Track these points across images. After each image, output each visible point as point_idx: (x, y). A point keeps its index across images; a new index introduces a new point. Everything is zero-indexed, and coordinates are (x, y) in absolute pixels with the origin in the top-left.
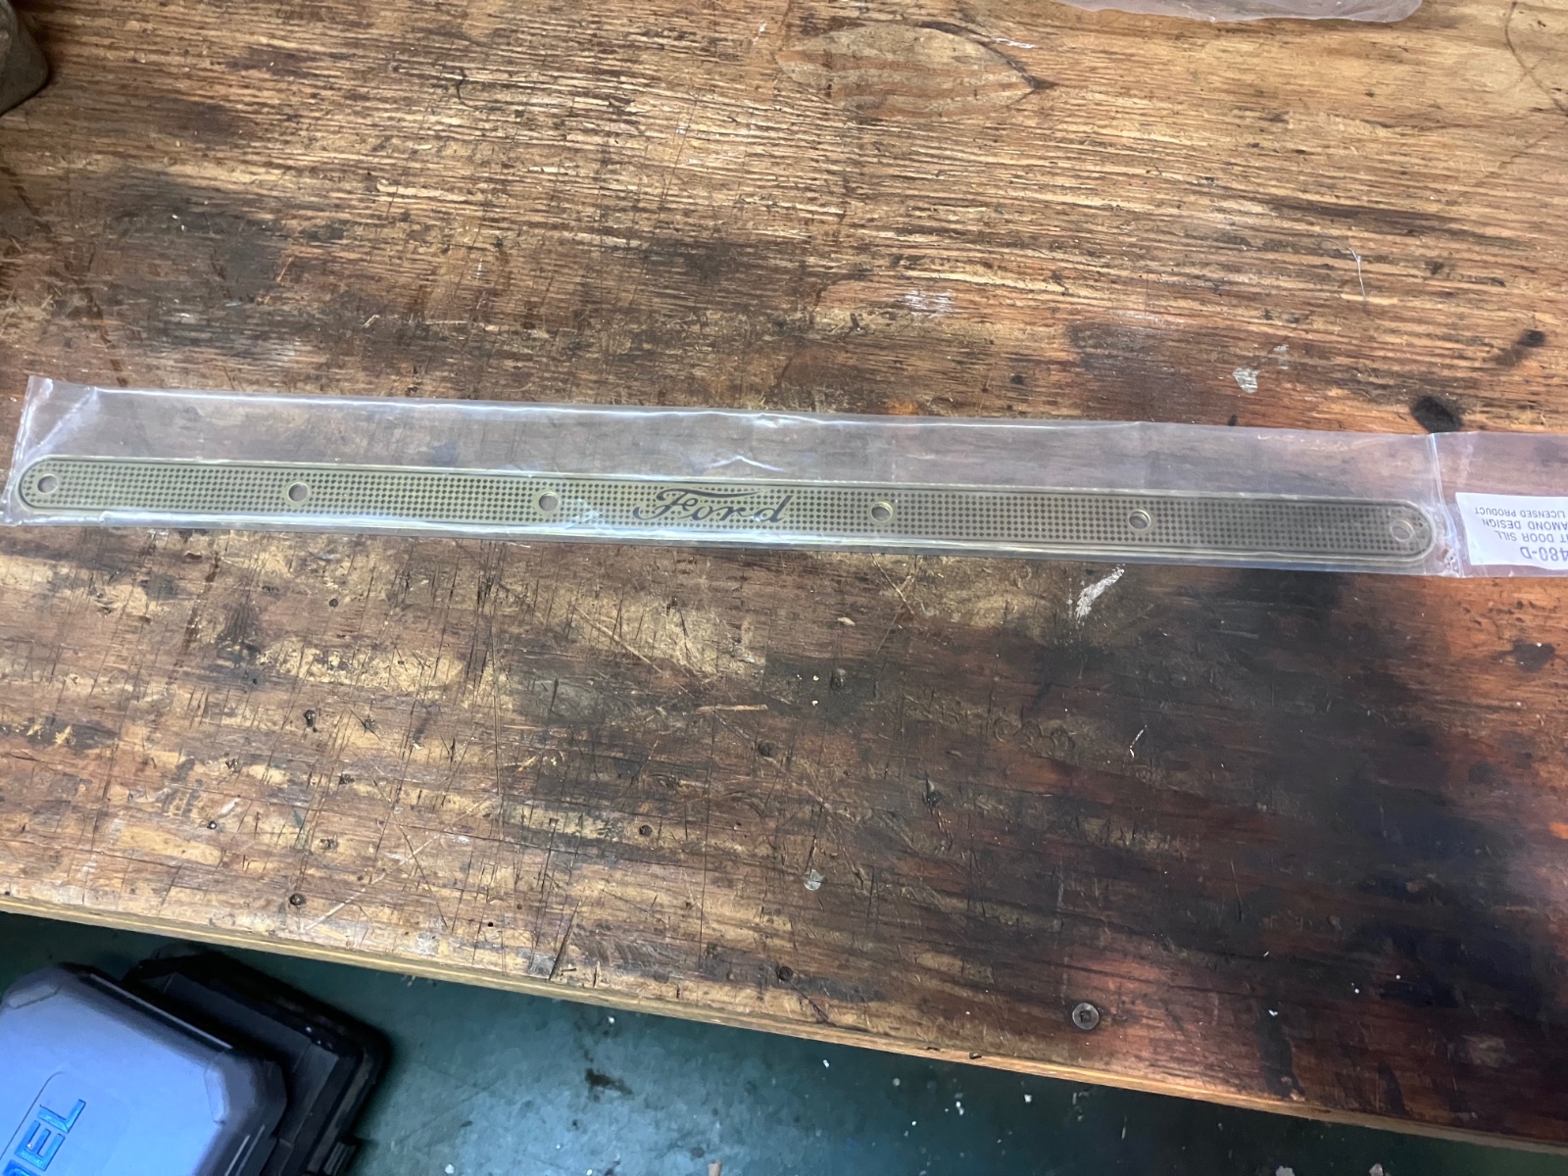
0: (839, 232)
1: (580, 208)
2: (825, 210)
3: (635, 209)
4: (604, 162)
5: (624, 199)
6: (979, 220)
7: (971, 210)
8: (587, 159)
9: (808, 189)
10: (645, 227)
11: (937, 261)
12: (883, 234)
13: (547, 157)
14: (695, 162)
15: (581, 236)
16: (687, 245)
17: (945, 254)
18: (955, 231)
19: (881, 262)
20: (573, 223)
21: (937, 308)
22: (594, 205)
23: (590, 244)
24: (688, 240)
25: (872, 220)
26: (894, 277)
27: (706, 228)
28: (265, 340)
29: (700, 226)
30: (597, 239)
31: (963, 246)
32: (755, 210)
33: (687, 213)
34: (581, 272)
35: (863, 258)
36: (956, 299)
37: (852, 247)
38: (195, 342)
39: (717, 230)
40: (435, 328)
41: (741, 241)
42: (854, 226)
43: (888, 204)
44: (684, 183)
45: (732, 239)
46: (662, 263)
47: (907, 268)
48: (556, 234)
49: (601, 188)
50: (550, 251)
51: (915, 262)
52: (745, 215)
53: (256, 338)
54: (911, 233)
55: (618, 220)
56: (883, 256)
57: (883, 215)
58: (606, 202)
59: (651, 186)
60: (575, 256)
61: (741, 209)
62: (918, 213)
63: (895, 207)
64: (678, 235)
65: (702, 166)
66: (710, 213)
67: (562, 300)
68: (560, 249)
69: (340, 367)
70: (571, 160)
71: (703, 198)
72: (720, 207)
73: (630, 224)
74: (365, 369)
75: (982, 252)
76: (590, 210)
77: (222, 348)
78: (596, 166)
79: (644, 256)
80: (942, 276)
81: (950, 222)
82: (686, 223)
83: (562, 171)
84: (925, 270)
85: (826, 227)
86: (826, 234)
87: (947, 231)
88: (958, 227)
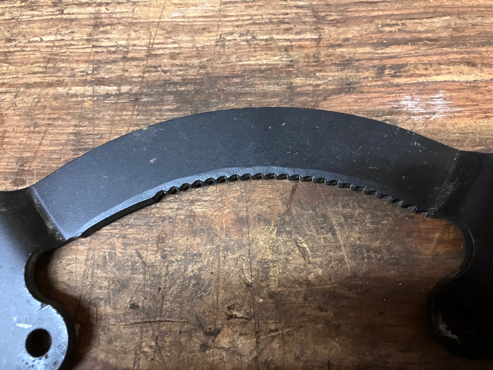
0: (319, 53)
1: (74, 65)
2: (301, 36)
3: (125, 59)
4: (96, 26)
5: (114, 52)
6: (447, 27)
7: (435, 20)
8: (81, 26)
9: (282, 22)
10: (135, 73)
11: (419, 66)
12: (360, 50)
13: (46, 28)
14: (177, 15)
15: (75, 89)
16: (175, 84)
17: (426, 60)
18: (428, 39)
19: (366, 74)
20: (67, 79)
21: (435, 109)
22: (86, 62)
23: (83, 95)
24: (176, 79)
25: (347, 40)
26: (383, 86)
27: (193, 66)
29: (187, 65)
30: (89, 90)
31: (439, 50)
32: (236, 45)
33: (173, 56)
34: (74, 122)
35: (348, 73)
36: (451, 98)
37: (335, 64)
39: (203, 67)
41: (227, 73)
42: (332, 46)
43: (358, 25)
44: (168, 32)
45: (218, 72)
46: (152, 103)
47: (394, 76)
48: (51, 91)
49: (94, 46)
50: (45, 107)
51: (398, 70)
52: (227, 51)
54: (387, 45)
55: (109, 71)
56: (367, 69)
57: (355, 33)
58: (98, 57)
59: (138, 38)
60: (69, 108)
61: (223, 46)
62: (387, 29)
63: (366, 26)
64: (166, 76)
65: (183, 17)
66: (194, 53)
67: (54, 152)
68: (54, 103)
70: (67, 28)
71: (187, 41)
72: (203, 47)
73: (120, 73)
75: (461, 53)
76: (83, 66)
78: (89, 30)
79: (136, 99)
80: (429, 79)
81: (420, 32)
82: (173, 65)
83: (59, 37)
84: (411, 76)
85: (306, 51)
86: (307, 56)
87: (420, 40)
88: (429, 35)
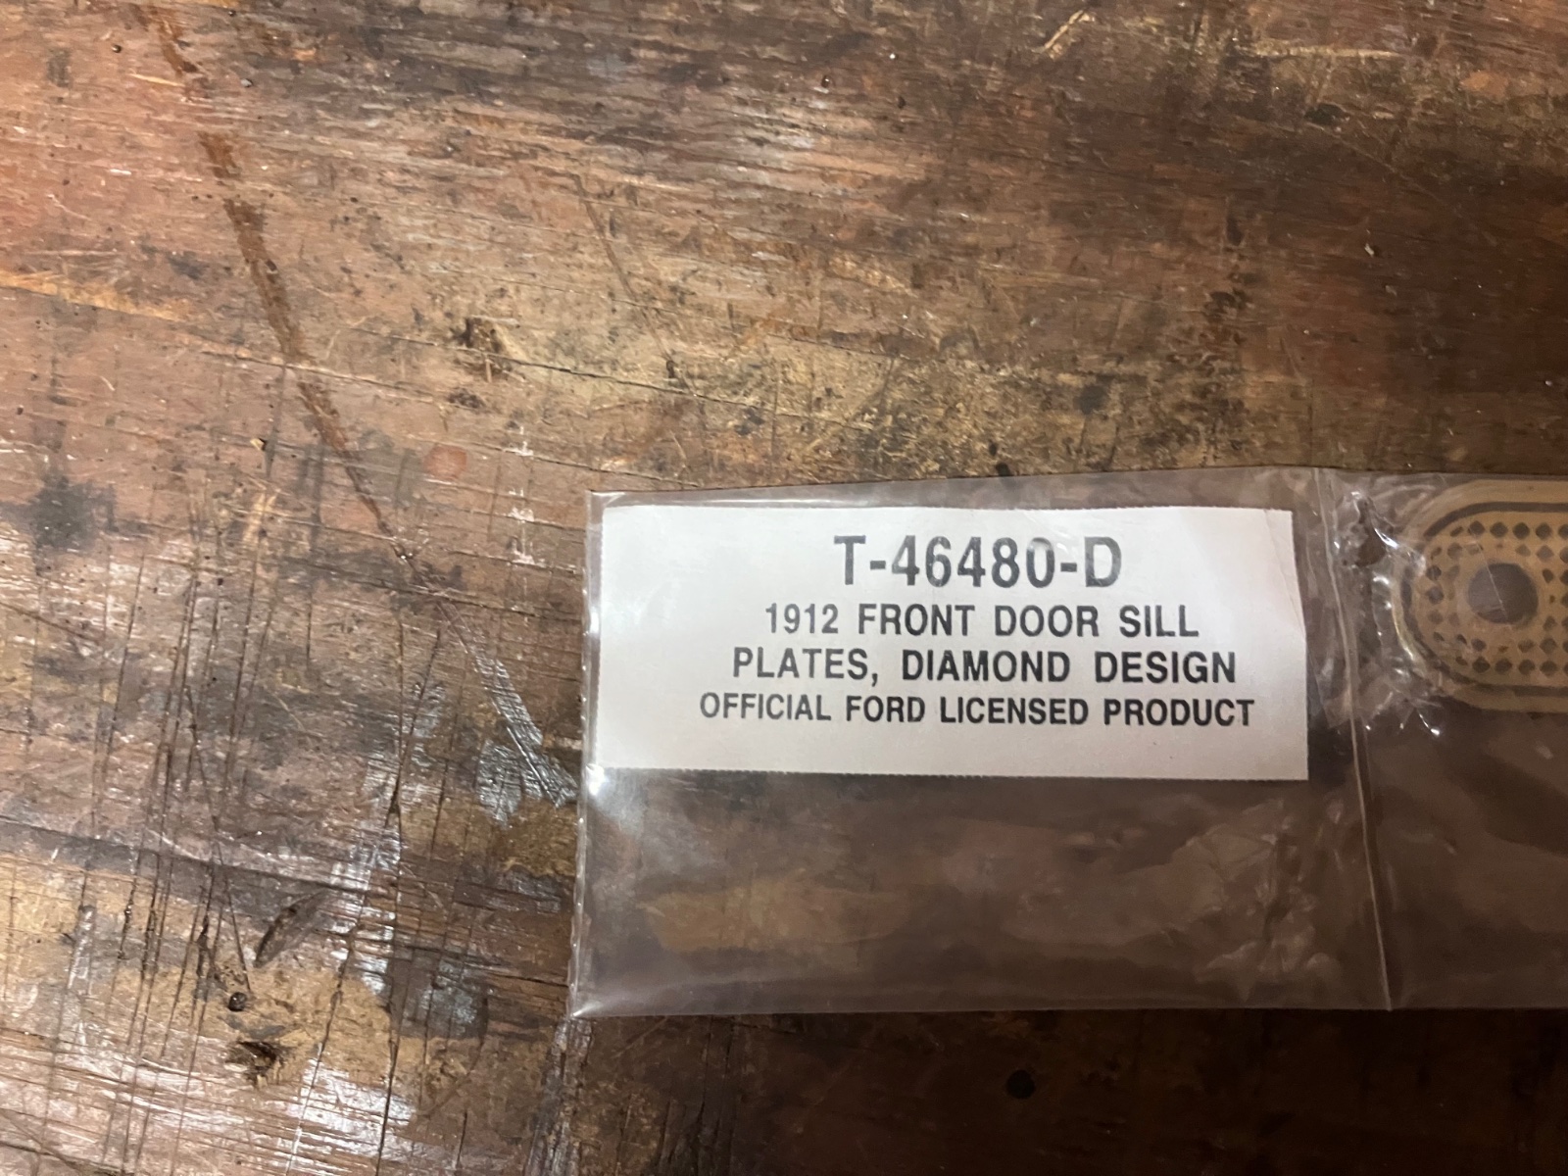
28: (707, 84)
38: (474, 82)
40: (1286, 71)
53: (678, 75)
69: (976, 203)
74: (1060, 214)
77: (565, 107)
